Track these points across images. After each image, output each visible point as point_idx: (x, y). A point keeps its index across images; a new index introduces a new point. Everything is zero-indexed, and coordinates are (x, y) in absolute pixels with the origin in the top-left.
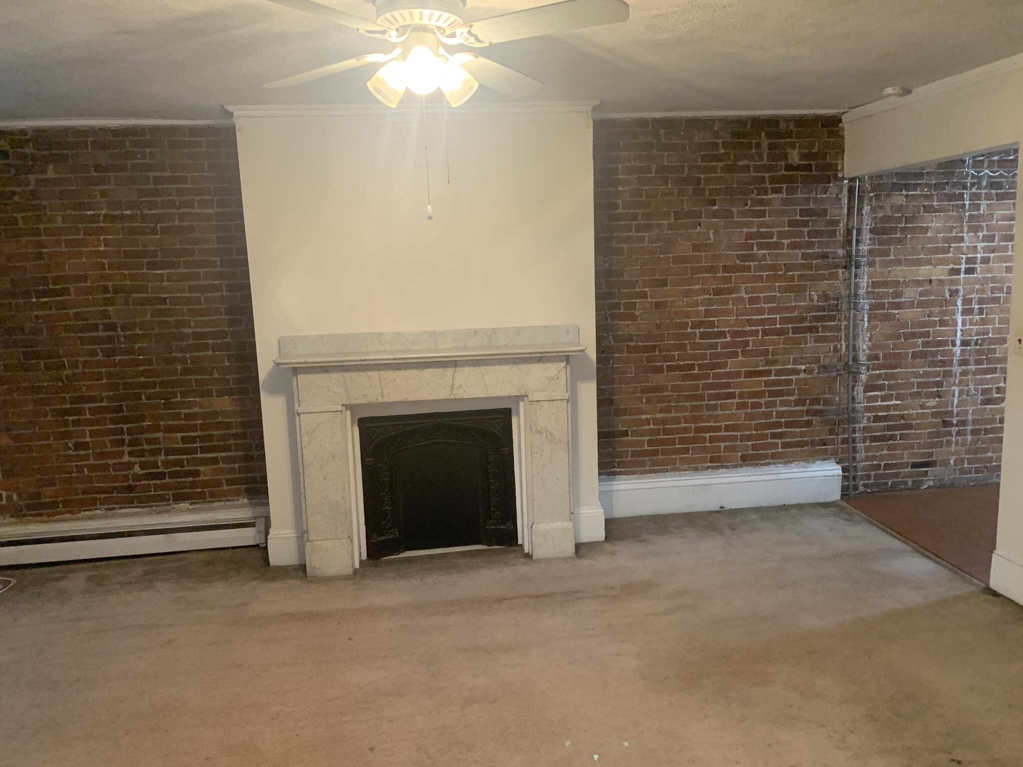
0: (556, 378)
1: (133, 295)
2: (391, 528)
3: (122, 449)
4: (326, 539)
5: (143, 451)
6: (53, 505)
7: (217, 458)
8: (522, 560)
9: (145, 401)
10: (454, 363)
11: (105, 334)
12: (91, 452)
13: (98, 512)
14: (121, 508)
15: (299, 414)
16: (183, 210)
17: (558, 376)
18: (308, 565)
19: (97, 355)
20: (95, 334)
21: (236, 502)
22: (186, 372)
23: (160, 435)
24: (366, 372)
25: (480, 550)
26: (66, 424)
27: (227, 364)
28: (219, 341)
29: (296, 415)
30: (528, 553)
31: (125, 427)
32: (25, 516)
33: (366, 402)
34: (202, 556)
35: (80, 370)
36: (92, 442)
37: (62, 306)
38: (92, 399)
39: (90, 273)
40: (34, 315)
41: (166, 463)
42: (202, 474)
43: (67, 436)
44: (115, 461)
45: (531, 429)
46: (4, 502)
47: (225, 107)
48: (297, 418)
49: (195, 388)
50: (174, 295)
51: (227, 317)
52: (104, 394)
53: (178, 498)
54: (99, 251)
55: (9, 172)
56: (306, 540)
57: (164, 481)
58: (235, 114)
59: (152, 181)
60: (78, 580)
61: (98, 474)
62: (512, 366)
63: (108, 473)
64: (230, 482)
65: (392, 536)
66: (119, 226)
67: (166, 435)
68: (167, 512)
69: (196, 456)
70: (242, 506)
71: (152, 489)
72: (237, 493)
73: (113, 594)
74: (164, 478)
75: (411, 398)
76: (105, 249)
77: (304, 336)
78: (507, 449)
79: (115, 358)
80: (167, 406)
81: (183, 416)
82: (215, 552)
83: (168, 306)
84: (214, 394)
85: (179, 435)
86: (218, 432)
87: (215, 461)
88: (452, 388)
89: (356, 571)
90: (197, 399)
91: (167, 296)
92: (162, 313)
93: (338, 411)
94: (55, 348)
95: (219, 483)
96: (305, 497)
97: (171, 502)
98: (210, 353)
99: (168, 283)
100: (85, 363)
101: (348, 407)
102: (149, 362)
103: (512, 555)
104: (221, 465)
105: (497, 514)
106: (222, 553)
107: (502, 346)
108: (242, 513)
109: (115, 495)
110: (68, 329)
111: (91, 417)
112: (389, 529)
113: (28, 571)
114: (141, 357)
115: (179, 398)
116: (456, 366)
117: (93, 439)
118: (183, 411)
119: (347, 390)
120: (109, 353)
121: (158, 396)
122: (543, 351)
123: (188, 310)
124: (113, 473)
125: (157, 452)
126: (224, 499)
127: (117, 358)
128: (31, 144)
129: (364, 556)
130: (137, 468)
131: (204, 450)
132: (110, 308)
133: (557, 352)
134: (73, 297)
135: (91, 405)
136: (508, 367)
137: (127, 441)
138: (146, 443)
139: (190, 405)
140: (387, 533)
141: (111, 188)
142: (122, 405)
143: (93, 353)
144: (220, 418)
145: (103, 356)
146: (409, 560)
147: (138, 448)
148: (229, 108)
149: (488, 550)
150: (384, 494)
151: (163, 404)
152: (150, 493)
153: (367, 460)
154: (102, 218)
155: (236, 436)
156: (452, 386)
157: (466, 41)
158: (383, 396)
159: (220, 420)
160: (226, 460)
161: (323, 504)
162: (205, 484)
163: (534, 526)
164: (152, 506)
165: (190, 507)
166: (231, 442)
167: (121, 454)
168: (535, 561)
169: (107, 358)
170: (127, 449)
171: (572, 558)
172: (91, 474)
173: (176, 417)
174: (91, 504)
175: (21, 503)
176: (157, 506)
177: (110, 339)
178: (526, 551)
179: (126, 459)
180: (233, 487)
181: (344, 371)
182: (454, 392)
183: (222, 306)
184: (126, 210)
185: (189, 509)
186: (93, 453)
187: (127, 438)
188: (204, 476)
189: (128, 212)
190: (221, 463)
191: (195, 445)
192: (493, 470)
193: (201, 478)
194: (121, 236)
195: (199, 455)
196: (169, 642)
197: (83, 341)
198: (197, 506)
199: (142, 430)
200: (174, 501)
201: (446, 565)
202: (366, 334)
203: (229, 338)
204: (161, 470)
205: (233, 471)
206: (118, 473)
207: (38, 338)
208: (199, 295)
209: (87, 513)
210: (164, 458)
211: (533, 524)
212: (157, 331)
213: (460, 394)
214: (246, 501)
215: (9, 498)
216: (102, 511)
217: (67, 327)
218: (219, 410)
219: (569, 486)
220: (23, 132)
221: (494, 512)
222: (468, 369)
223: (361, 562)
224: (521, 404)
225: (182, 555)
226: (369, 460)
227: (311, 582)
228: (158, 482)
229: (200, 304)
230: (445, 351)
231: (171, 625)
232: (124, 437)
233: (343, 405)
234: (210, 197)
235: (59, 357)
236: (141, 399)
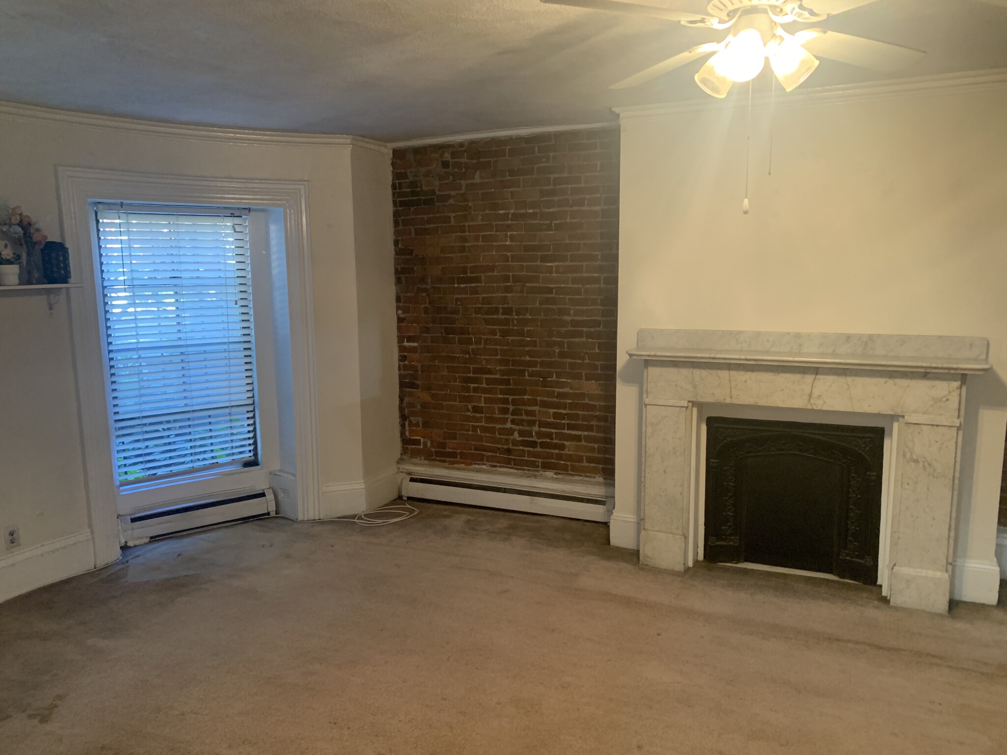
0: (944, 399)
1: (527, 284)
2: (731, 535)
3: (506, 416)
4: (661, 531)
5: (522, 420)
6: (453, 455)
7: (580, 436)
8: (876, 603)
9: (527, 377)
10: (815, 370)
11: (503, 317)
12: (483, 415)
13: (484, 467)
14: (500, 467)
15: (646, 405)
16: (575, 208)
17: (948, 397)
18: (641, 552)
19: (496, 335)
20: (495, 317)
21: (592, 480)
22: (562, 355)
23: (536, 408)
24: (716, 371)
25: (828, 580)
26: (468, 390)
27: (597, 351)
28: (592, 330)
29: (644, 405)
30: (886, 597)
31: (511, 398)
32: (433, 460)
33: (714, 402)
34: (556, 522)
35: (482, 346)
36: (485, 407)
37: (475, 291)
38: (489, 372)
39: (497, 264)
40: (455, 297)
41: (539, 434)
42: (567, 449)
43: (468, 399)
44: (500, 426)
45: (904, 456)
46: (422, 447)
47: (612, 109)
48: (644, 409)
49: (568, 371)
50: (559, 286)
51: (602, 308)
52: (498, 368)
53: (547, 466)
54: (507, 245)
55: (448, 178)
56: (642, 528)
57: (536, 450)
58: (621, 115)
59: (552, 182)
60: (459, 521)
61: (488, 435)
62: (887, 380)
63: (494, 436)
64: (590, 460)
65: (732, 543)
66: (522, 222)
67: (542, 409)
68: (535, 477)
69: (563, 431)
70: (598, 484)
71: (526, 455)
72: (594, 471)
73: (479, 539)
74: (535, 447)
75: (762, 402)
76: (511, 243)
77: (661, 330)
78: (874, 474)
79: (508, 338)
80: (545, 384)
81: (556, 395)
82: (568, 521)
83: (553, 295)
84: (584, 378)
85: (552, 411)
86: (584, 413)
87: (578, 438)
88: (810, 397)
89: (687, 569)
90: (569, 381)
91: (553, 286)
92: (547, 301)
93: (684, 407)
94: (467, 326)
95: (580, 460)
96: (645, 486)
97: (540, 469)
98: (584, 339)
99: (556, 275)
100: (486, 340)
101: (694, 404)
102: (534, 344)
103: (865, 595)
104: (583, 443)
105: (855, 545)
106: (574, 524)
107: (879, 357)
108: (596, 491)
109: (498, 455)
110: (478, 311)
111: (486, 386)
112: (729, 535)
113: (429, 505)
114: (528, 339)
115: (554, 378)
116: (817, 374)
117: (486, 405)
118: (557, 390)
119: (695, 387)
120: (505, 333)
121: (538, 374)
122: (928, 365)
123: (570, 299)
124: (498, 436)
125: (532, 423)
126: (584, 475)
127: (511, 338)
128: (466, 154)
129: (701, 557)
130: (516, 434)
131: (570, 427)
132: (509, 295)
133: (946, 369)
134: (483, 284)
135: (487, 376)
136: (882, 380)
137: (511, 410)
138: (525, 414)
139: (563, 385)
140: (727, 539)
141: (520, 189)
142: (510, 379)
143: (493, 333)
144: (587, 399)
145: (500, 336)
146: (746, 572)
147: (519, 417)
148: (616, 110)
149: (838, 582)
150: (727, 498)
151: (541, 381)
152: (523, 458)
153: (712, 460)
154: (510, 216)
155: (598, 418)
156: (810, 396)
157: (798, 17)
158: (731, 397)
159: (587, 402)
160: (588, 439)
161: (661, 496)
162: (570, 458)
163: (895, 567)
164: (525, 470)
165: (555, 476)
166: (594, 423)
167: (505, 421)
168: (891, 607)
169: (503, 338)
170: (510, 417)
171: (941, 616)
172: (482, 434)
173: (551, 394)
174: (480, 459)
175: (433, 450)
176: (528, 470)
177: (506, 322)
178: (884, 594)
179: (509, 425)
180: (592, 465)
181: (694, 367)
182: (812, 401)
183: (599, 297)
184: (529, 209)
185: (552, 477)
186: (485, 416)
187: (511, 407)
188: (569, 450)
189: (531, 211)
190: (583, 441)
191: (563, 422)
192: (855, 495)
193: (566, 452)
194: (523, 232)
195: (566, 431)
196: (506, 591)
197: (487, 322)
198: (560, 476)
199: (524, 403)
200: (542, 468)
201: (784, 586)
202: (723, 331)
203: (601, 327)
204: (535, 439)
205: (593, 450)
206: (502, 437)
207: (457, 317)
208: (580, 286)
209: (477, 466)
210: (537, 429)
211: (895, 565)
212: (542, 317)
213: (819, 405)
214: (601, 480)
215: (425, 444)
216: (487, 466)
217: (477, 309)
218: (586, 393)
219: (949, 531)
220: (461, 145)
221: (850, 541)
222: (830, 378)
223: (696, 562)
224: (896, 425)
225: (538, 518)
226: (715, 461)
227: (642, 569)
228: (531, 449)
229: (580, 295)
230: (810, 356)
231: (512, 577)
232: (509, 407)
233: (689, 402)
234: (599, 195)
235: (469, 334)
236: (524, 375)
